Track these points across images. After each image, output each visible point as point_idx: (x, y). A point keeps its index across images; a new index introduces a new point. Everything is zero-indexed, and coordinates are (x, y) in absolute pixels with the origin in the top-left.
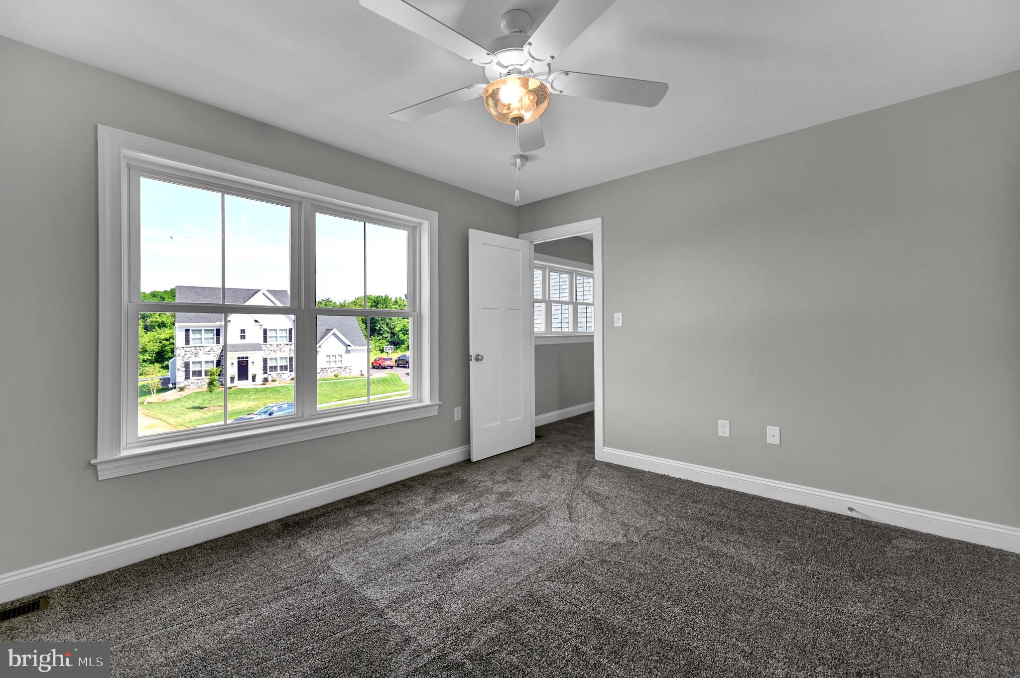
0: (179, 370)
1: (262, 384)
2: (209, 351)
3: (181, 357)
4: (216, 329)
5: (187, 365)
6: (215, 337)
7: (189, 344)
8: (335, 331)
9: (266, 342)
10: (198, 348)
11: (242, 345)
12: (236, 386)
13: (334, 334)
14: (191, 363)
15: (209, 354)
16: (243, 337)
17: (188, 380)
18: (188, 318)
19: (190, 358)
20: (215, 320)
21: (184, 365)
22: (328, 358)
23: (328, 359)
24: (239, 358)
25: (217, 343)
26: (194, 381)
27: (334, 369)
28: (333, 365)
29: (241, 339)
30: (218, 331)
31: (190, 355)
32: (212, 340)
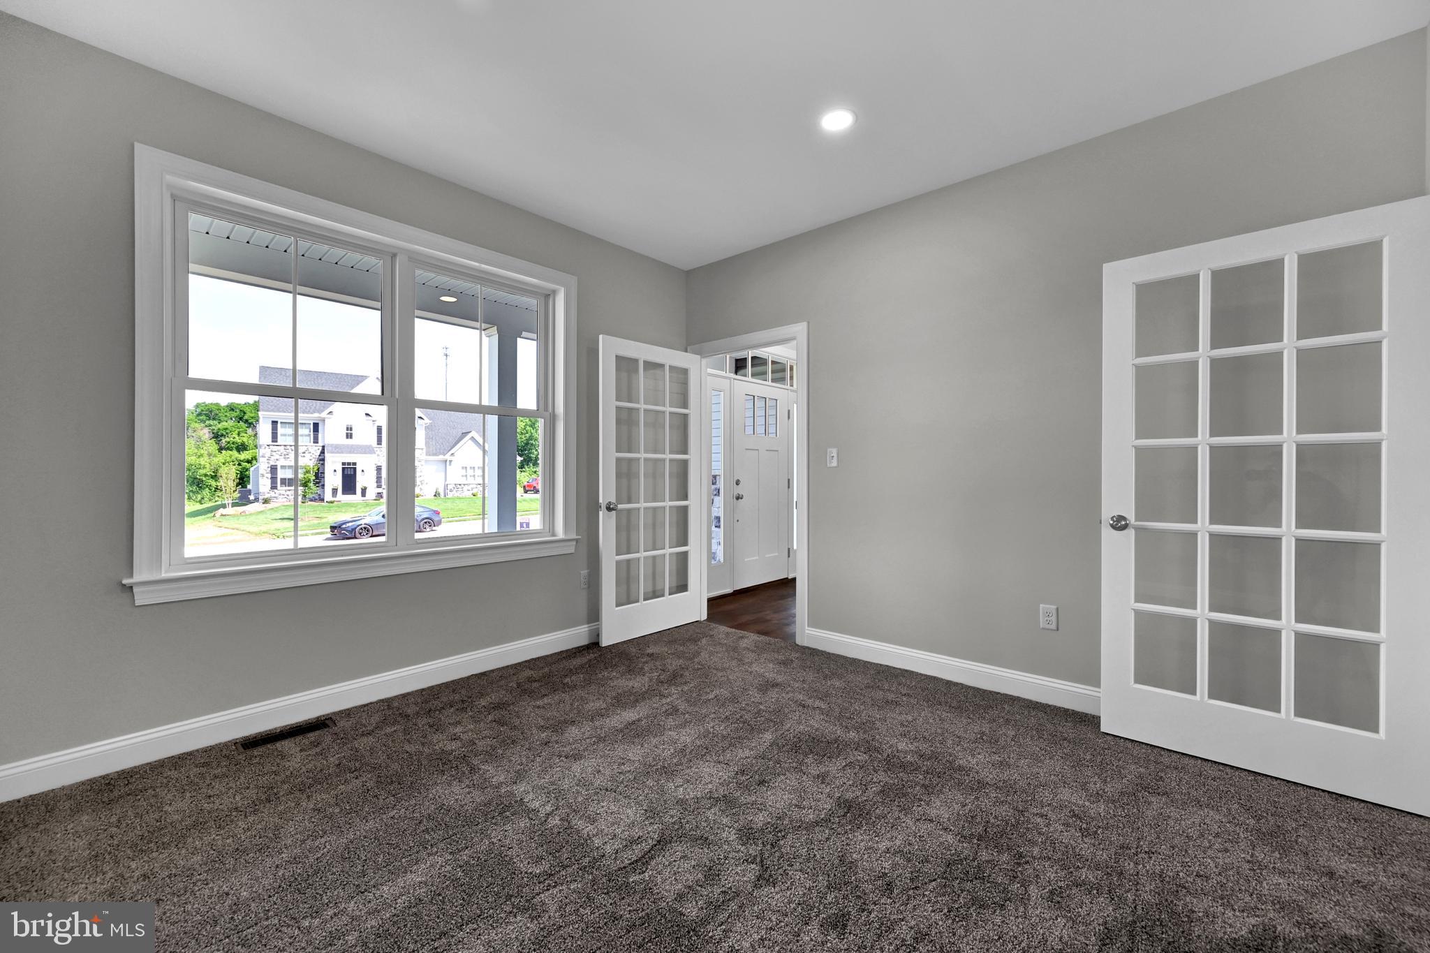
0: (263, 475)
1: (375, 500)
2: (304, 453)
3: (266, 459)
4: (314, 424)
5: (274, 469)
6: (312, 433)
7: (276, 441)
8: (474, 434)
9: (381, 444)
10: (288, 447)
11: (348, 446)
12: (340, 501)
13: (472, 438)
14: (279, 468)
15: (304, 456)
16: (349, 436)
17: (275, 490)
18: (275, 406)
19: (277, 460)
20: (311, 411)
21: (270, 469)
22: (464, 470)
23: (463, 472)
24: (343, 464)
25: (314, 442)
26: (283, 492)
27: (471, 486)
28: (471, 480)
29: (347, 438)
30: (316, 426)
31: (278, 457)
32: (308, 438)
